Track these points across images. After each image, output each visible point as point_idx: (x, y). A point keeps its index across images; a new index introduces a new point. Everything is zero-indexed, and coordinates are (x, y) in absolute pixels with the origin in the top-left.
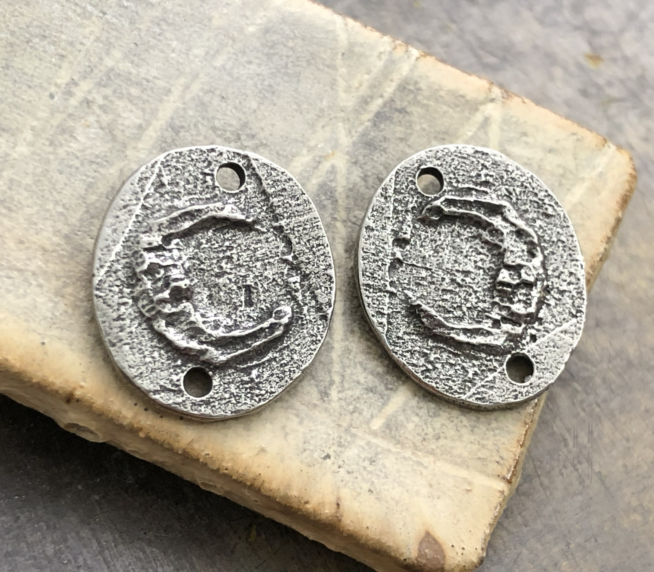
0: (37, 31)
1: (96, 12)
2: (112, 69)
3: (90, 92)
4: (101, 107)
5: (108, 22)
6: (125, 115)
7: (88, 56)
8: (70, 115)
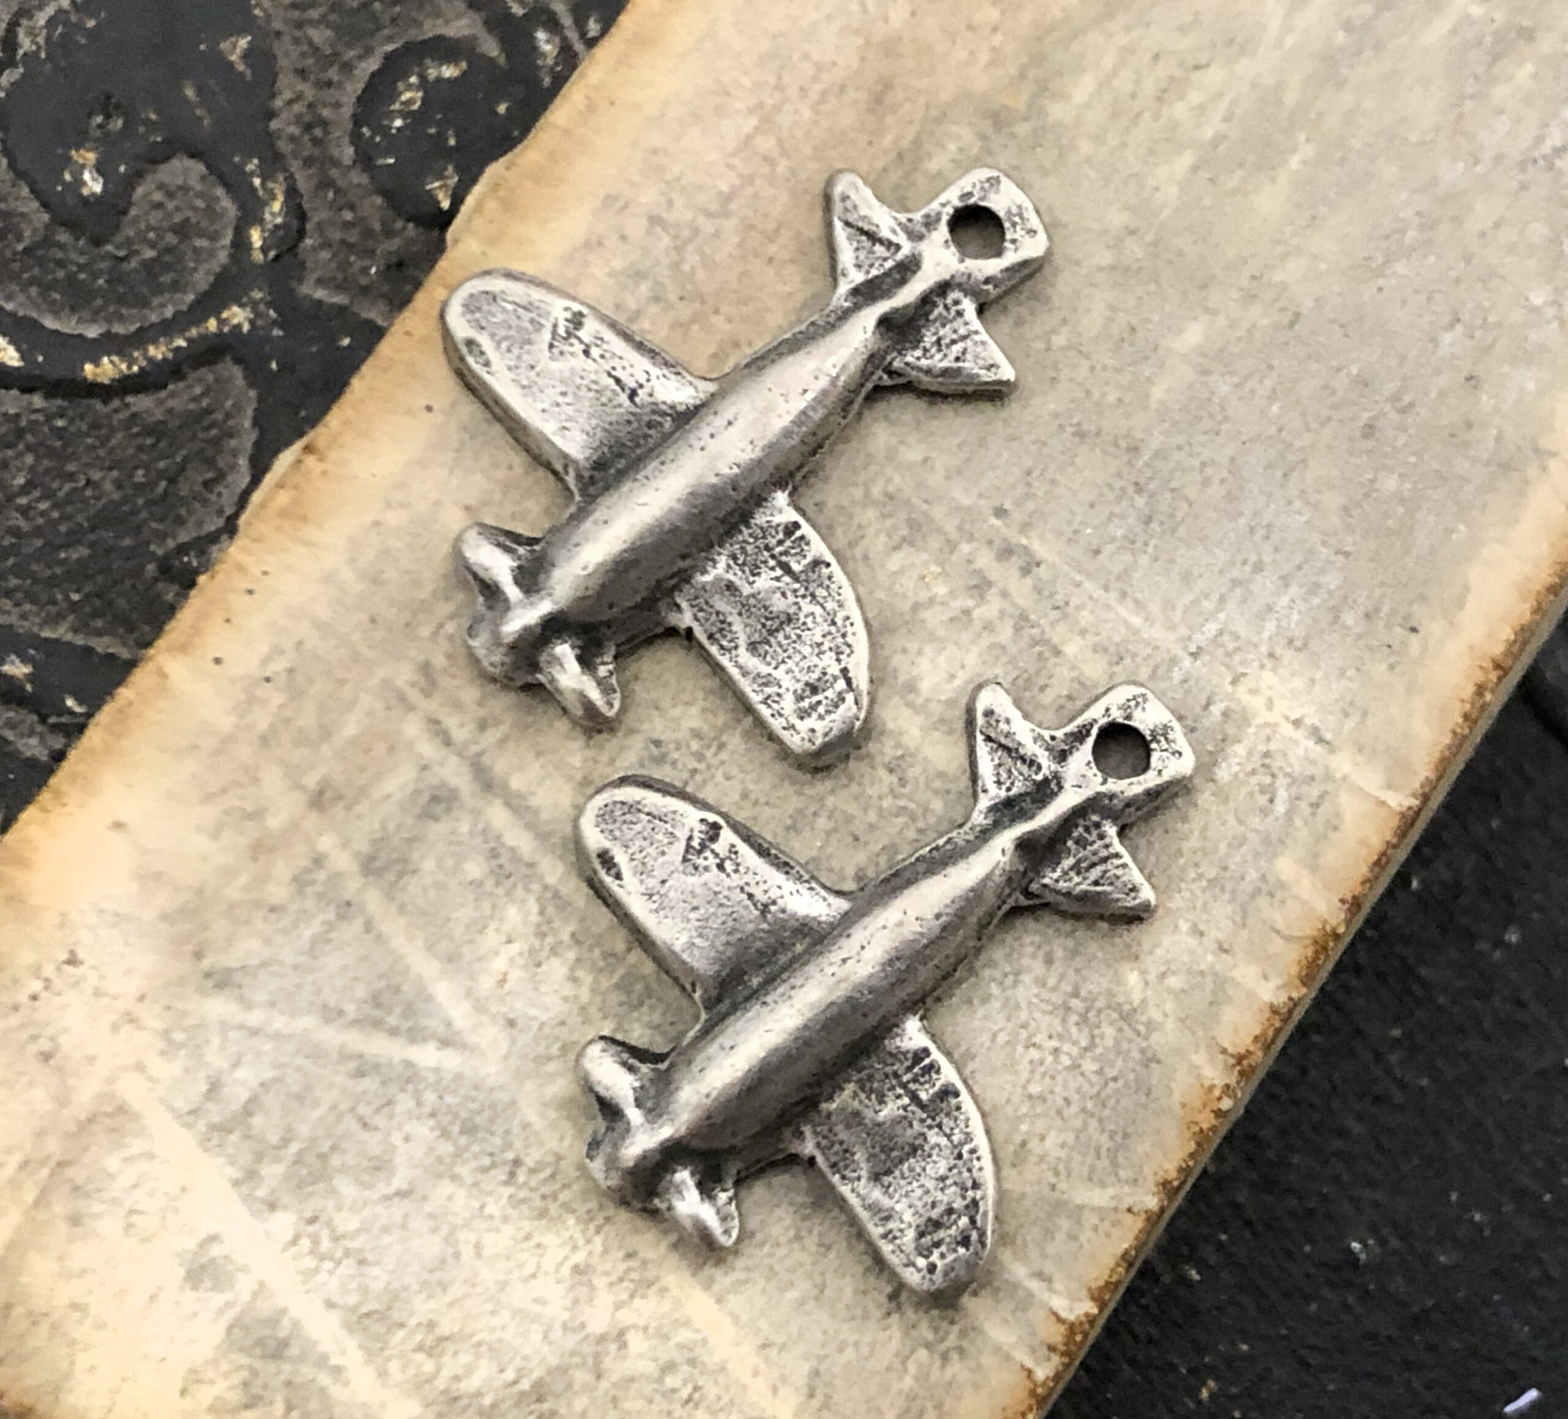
0: (1163, 507)
1: (1199, 639)
2: (1057, 652)
3: (1005, 594)
4: (967, 612)
5: (1174, 661)
6: (941, 659)
7: (1090, 604)
8: (952, 546)
